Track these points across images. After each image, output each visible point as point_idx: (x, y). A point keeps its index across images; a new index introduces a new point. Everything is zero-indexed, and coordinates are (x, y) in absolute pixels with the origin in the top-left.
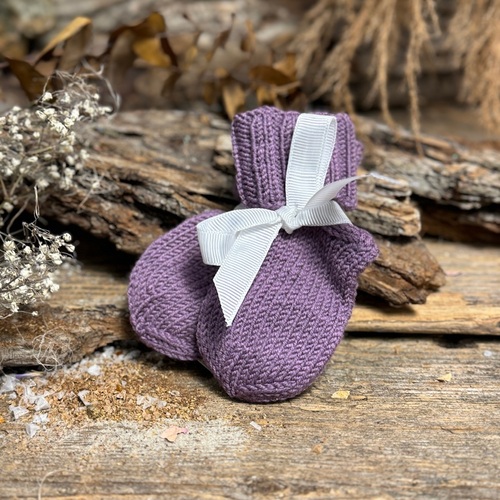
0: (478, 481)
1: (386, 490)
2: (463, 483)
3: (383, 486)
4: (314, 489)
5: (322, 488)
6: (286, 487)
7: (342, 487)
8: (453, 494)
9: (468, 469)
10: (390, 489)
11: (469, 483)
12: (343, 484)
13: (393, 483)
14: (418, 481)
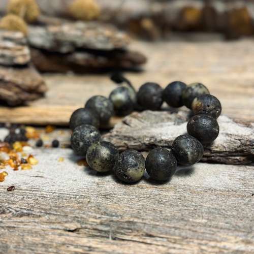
0: (143, 219)
1: (77, 219)
2: (132, 220)
3: (76, 217)
4: (28, 215)
5: (34, 215)
6: (10, 212)
7: (48, 215)
8: (122, 226)
9: (141, 211)
10: (79, 219)
11: (136, 220)
12: (49, 214)
13: (84, 216)
14: (103, 216)
